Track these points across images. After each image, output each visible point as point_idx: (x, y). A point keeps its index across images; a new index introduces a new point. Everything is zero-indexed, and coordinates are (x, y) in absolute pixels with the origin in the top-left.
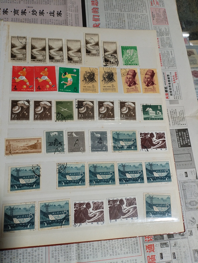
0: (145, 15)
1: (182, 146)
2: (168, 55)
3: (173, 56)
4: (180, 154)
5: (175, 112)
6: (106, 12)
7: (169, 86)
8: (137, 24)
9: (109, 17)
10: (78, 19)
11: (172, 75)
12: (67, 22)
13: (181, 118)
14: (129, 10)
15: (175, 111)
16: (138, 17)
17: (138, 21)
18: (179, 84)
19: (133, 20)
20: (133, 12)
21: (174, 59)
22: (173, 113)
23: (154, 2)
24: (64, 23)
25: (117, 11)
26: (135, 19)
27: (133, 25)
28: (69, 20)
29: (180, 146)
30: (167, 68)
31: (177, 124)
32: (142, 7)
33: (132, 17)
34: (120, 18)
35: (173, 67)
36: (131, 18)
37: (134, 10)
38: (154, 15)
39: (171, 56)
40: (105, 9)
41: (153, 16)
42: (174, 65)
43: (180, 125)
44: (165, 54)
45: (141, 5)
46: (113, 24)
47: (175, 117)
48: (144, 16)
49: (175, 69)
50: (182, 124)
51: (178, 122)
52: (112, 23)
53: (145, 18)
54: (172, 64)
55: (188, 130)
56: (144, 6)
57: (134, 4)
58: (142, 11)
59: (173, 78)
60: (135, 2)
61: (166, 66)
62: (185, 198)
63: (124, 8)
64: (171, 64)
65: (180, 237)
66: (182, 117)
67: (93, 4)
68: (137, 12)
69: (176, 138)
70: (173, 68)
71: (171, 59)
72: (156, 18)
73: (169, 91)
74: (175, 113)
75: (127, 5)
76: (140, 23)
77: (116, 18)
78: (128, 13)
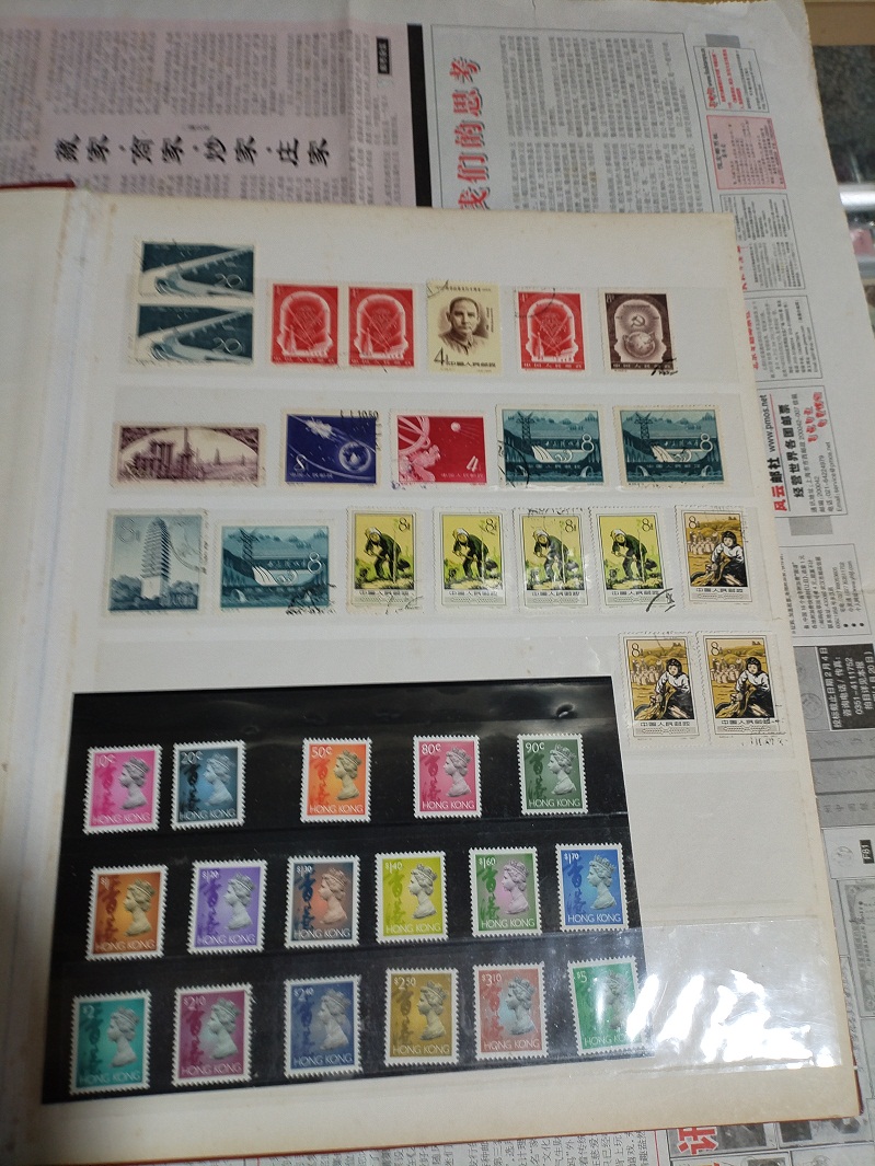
0: (682, 147)
1: (847, 723)
2: (785, 321)
3: (806, 323)
4: (838, 759)
5: (817, 571)
6: (516, 139)
7: (790, 456)
8: (648, 188)
9: (527, 161)
10: (397, 173)
11: (802, 406)
12: (351, 189)
13: (845, 597)
14: (613, 129)
15: (815, 567)
16: (650, 158)
17: (653, 176)
18: (832, 448)
19: (631, 173)
20: (631, 135)
21: (808, 335)
22: (808, 572)
23: (722, 90)
24: (340, 191)
25: (562, 136)
26: (639, 168)
27: (629, 193)
28: (357, 180)
29: (838, 724)
30: (779, 374)
31: (825, 622)
32: (670, 112)
33: (624, 158)
34: (575, 164)
35: (804, 371)
36: (621, 162)
37: (634, 127)
38: (721, 148)
39: (796, 326)
40: (510, 129)
41: (717, 152)
42: (808, 363)
43: (838, 627)
44: (769, 313)
45: (668, 104)
46: (546, 191)
47: (816, 593)
48: (679, 154)
49: (815, 382)
50: (846, 626)
51: (828, 616)
52: (541, 186)
53: (681, 159)
54: (802, 359)
55: (872, 651)
56: (677, 110)
57: (635, 101)
58: (668, 132)
59: (804, 418)
60: (641, 93)
61: (775, 366)
62: (862, 960)
63: (591, 121)
64: (798, 356)
65: (841, 1137)
66: (847, 592)
67: (460, 107)
68: (647, 136)
69: (820, 687)
70: (807, 374)
71: (795, 339)
72: (731, 157)
73: (788, 475)
74: (818, 576)
75: (606, 108)
76: (662, 183)
77: (557, 164)
78: (611, 140)
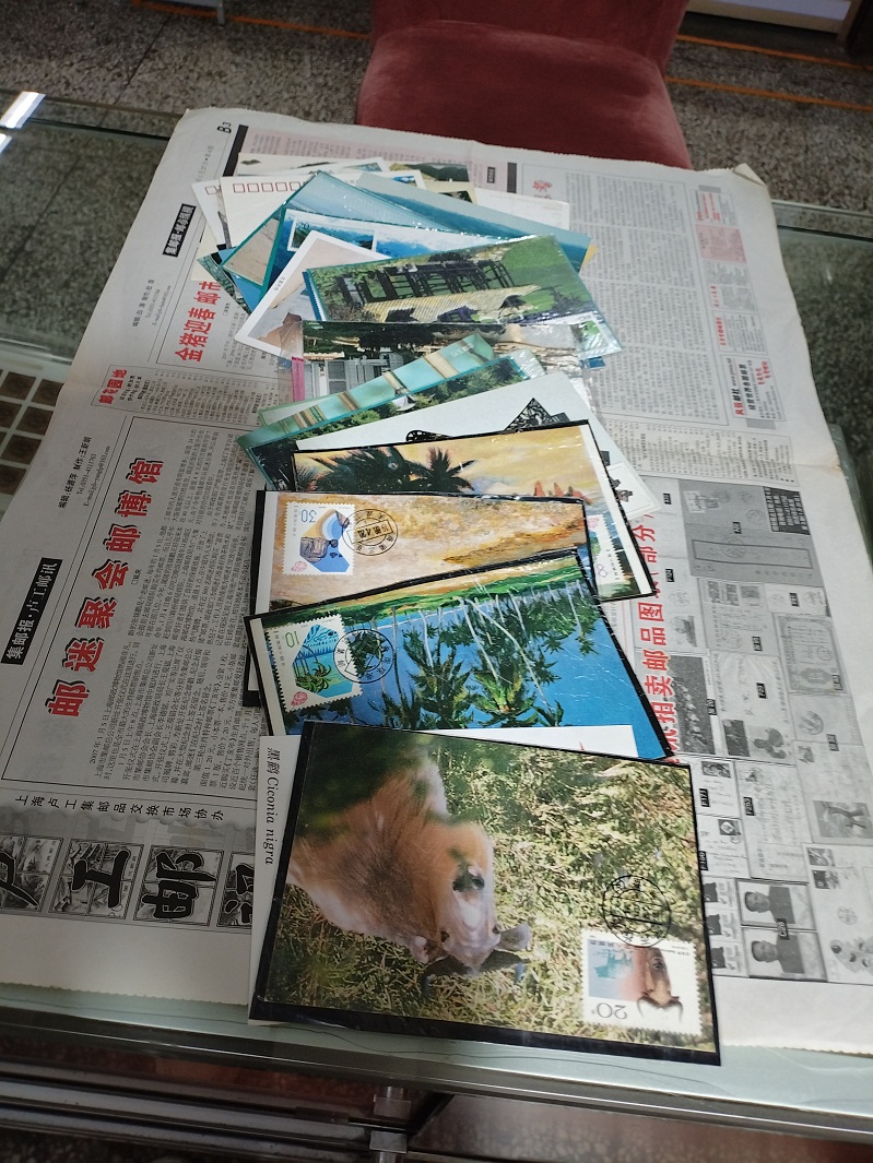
0: (680, 236)
1: (782, 529)
2: (744, 325)
3: (758, 327)
5: (763, 448)
7: (747, 390)
13: (782, 465)
14: (635, 223)
16: (658, 239)
18: (775, 389)
20: (646, 227)
21: (759, 333)
22: (758, 448)
23: (707, 213)
25: (602, 223)
29: (776, 528)
30: (739, 349)
31: (768, 476)
32: (672, 220)
33: (641, 237)
35: (756, 350)
36: (639, 239)
37: (649, 224)
38: (704, 240)
39: (751, 328)
42: (759, 347)
43: (777, 480)
44: (733, 320)
45: (671, 216)
49: (763, 356)
50: (782, 479)
51: (770, 473)
54: (755, 345)
55: (799, 496)
56: (677, 220)
57: (650, 212)
58: (671, 229)
59: (756, 372)
60: (654, 209)
61: (736, 346)
62: (789, 659)
63: (621, 218)
64: (752, 343)
68: (656, 228)
69: (764, 507)
70: (758, 352)
71: (750, 335)
72: (711, 244)
73: (745, 398)
74: (764, 451)
75: (631, 213)
78: (631, 228)
